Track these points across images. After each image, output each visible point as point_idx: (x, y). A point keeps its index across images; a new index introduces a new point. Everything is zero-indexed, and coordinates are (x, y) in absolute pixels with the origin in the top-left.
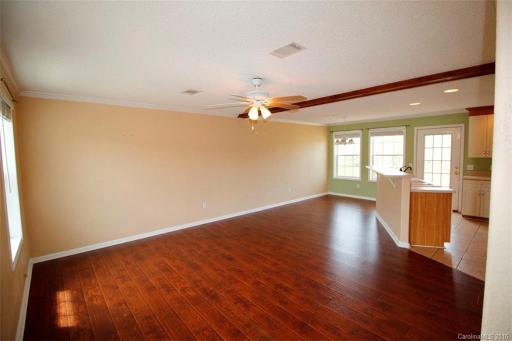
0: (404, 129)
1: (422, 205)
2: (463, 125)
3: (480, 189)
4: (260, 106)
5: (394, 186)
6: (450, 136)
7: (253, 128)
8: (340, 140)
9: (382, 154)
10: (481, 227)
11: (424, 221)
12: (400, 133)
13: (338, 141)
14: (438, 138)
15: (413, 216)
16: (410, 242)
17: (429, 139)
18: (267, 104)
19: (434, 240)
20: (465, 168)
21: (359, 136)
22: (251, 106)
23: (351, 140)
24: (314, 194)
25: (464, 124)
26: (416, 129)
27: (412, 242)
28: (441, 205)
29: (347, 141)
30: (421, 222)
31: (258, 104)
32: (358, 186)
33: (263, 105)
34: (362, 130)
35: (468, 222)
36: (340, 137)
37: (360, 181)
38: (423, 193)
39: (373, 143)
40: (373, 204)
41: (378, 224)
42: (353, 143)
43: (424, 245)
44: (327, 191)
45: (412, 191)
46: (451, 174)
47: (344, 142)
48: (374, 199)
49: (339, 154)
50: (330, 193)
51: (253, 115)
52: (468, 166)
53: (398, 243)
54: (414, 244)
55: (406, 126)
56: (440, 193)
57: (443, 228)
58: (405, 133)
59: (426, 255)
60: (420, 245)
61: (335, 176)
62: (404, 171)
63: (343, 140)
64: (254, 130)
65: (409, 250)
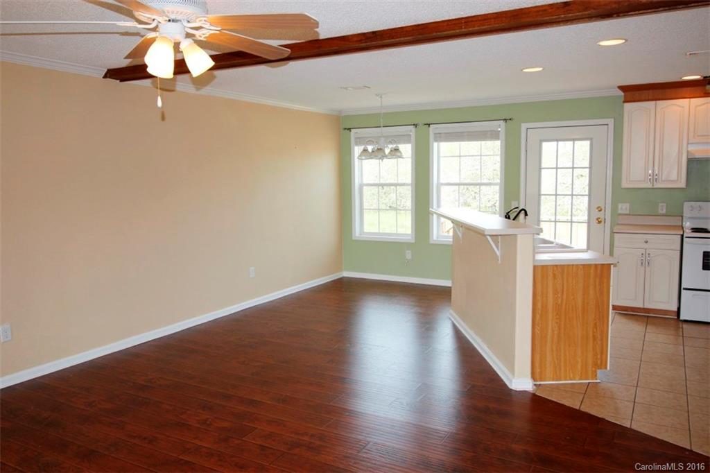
0: (501, 127)
1: (555, 292)
2: (611, 122)
3: (643, 251)
4: (180, 37)
5: (498, 253)
6: (588, 143)
7: (160, 104)
8: (370, 148)
9: (458, 181)
10: (650, 328)
11: (559, 328)
12: (494, 136)
13: (365, 150)
14: (565, 146)
15: (538, 317)
16: (533, 377)
17: (548, 148)
18: (201, 35)
19: (579, 368)
20: (614, 208)
21: (408, 142)
22: (151, 35)
23: (397, 150)
24: (313, 278)
25: (613, 120)
26: (524, 126)
27: (537, 376)
28: (591, 292)
29: (387, 151)
30: (553, 331)
31: (175, 32)
32: (409, 255)
33: (188, 36)
34: (416, 125)
35: (624, 320)
36: (370, 142)
37: (413, 244)
38: (557, 266)
39: (439, 157)
40: (443, 294)
41: (460, 338)
42: (401, 157)
43: (561, 380)
44: (340, 269)
45: (537, 264)
46: (589, 223)
47: (379, 153)
48: (447, 283)
49: (365, 181)
50: (346, 274)
51: (159, 63)
52: (620, 206)
53: (511, 381)
54: (541, 381)
55: (505, 120)
56: (590, 265)
57: (594, 338)
58: (502, 135)
59: (567, 402)
60: (553, 380)
61: (357, 233)
62: (514, 219)
63: (379, 149)
64: (162, 107)
65: (534, 395)
